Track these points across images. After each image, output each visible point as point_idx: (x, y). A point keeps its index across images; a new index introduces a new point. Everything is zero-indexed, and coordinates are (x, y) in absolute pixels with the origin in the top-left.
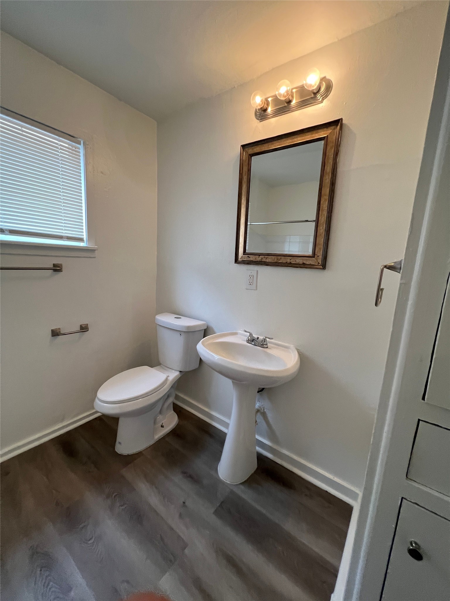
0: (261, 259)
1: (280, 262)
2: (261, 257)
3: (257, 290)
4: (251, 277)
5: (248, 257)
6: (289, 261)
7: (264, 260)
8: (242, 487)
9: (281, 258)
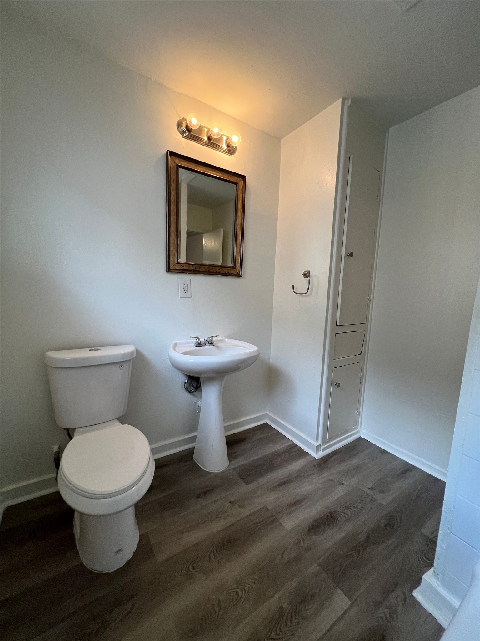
0: (195, 268)
1: (211, 271)
2: (195, 266)
3: (191, 297)
4: (185, 285)
5: (181, 265)
6: (218, 271)
7: (197, 269)
8: (232, 462)
9: (212, 268)
